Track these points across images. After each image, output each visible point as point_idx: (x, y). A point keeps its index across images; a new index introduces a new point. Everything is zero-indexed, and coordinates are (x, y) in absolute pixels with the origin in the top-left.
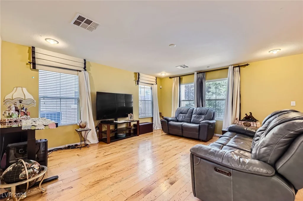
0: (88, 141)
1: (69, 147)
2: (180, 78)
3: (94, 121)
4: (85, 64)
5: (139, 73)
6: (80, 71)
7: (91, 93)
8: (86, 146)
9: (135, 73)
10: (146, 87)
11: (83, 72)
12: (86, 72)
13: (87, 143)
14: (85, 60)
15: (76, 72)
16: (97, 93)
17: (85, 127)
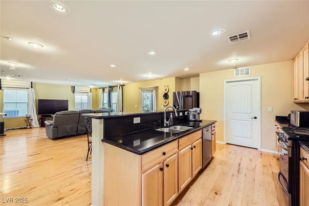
0: (33, 126)
1: (21, 128)
2: (103, 89)
3: (37, 115)
4: (32, 84)
5: (74, 86)
6: (29, 88)
7: (36, 100)
8: (31, 128)
9: (72, 87)
10: (82, 94)
11: (30, 89)
12: (33, 89)
13: (32, 127)
14: (32, 82)
15: (26, 89)
16: (39, 100)
17: (29, 118)
